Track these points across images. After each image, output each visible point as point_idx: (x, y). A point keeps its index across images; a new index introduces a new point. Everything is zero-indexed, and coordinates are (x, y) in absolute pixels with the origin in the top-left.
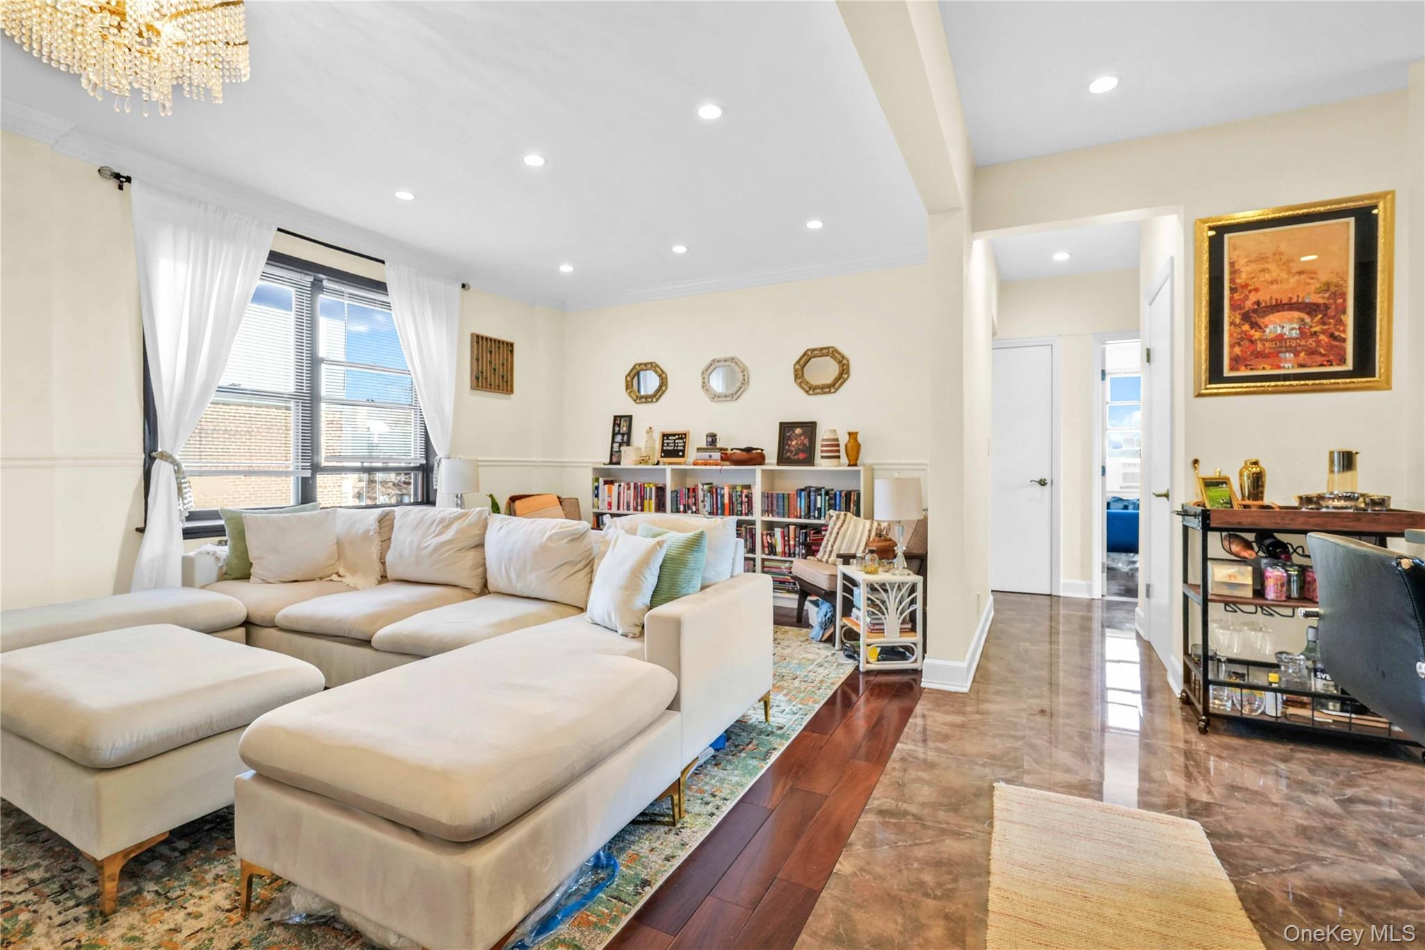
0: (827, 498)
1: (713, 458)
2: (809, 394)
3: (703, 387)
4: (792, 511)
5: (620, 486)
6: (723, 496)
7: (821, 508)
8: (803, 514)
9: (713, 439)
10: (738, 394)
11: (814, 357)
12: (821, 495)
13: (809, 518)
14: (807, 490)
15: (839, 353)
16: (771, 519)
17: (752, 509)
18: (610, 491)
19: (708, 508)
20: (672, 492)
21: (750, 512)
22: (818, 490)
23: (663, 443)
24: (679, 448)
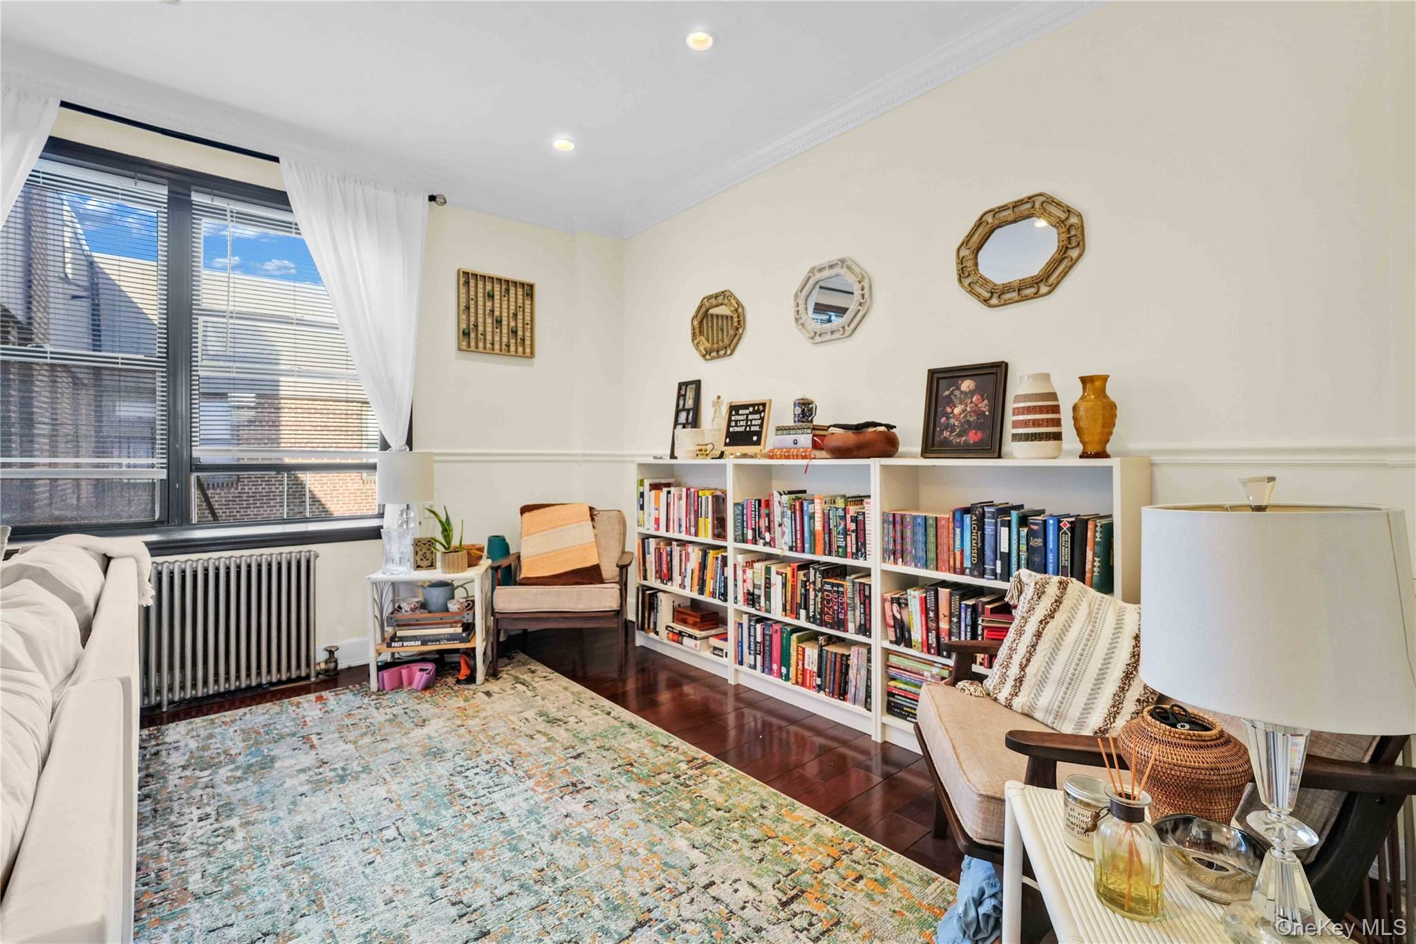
0: (1024, 531)
1: (799, 445)
2: (991, 306)
3: (797, 320)
4: (944, 556)
5: (669, 492)
6: (812, 517)
7: (1009, 554)
8: (967, 564)
9: (806, 410)
10: (852, 326)
11: (1000, 226)
12: (1009, 524)
13: (982, 574)
14: (975, 513)
15: (1059, 204)
16: (901, 568)
17: (864, 544)
18: (657, 500)
19: (788, 538)
20: (735, 504)
21: (861, 550)
22: (1004, 511)
23: (730, 421)
24: (753, 429)
